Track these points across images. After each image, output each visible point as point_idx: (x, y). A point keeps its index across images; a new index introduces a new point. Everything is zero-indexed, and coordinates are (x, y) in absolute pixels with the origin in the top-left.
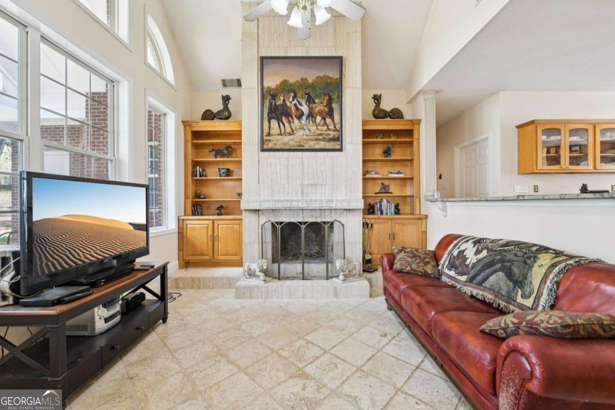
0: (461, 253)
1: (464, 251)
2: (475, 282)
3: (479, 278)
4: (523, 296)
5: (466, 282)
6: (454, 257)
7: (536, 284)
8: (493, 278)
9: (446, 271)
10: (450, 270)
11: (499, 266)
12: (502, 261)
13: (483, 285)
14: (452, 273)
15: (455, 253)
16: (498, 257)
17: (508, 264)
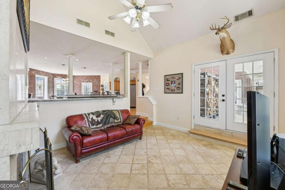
0: (92, 119)
1: (92, 118)
2: (106, 124)
3: (107, 122)
4: (117, 120)
5: (102, 126)
6: (91, 121)
7: (119, 116)
8: (110, 120)
9: (92, 127)
10: (94, 126)
11: (109, 117)
12: (109, 115)
13: (110, 123)
14: (95, 127)
15: (90, 120)
16: (107, 115)
17: (111, 115)
